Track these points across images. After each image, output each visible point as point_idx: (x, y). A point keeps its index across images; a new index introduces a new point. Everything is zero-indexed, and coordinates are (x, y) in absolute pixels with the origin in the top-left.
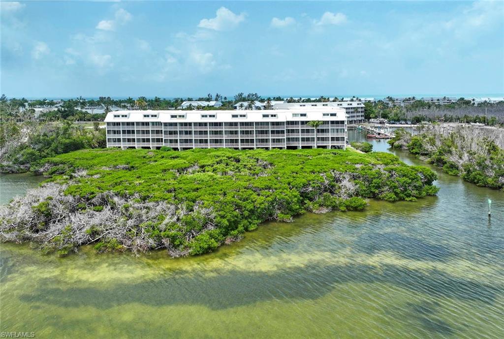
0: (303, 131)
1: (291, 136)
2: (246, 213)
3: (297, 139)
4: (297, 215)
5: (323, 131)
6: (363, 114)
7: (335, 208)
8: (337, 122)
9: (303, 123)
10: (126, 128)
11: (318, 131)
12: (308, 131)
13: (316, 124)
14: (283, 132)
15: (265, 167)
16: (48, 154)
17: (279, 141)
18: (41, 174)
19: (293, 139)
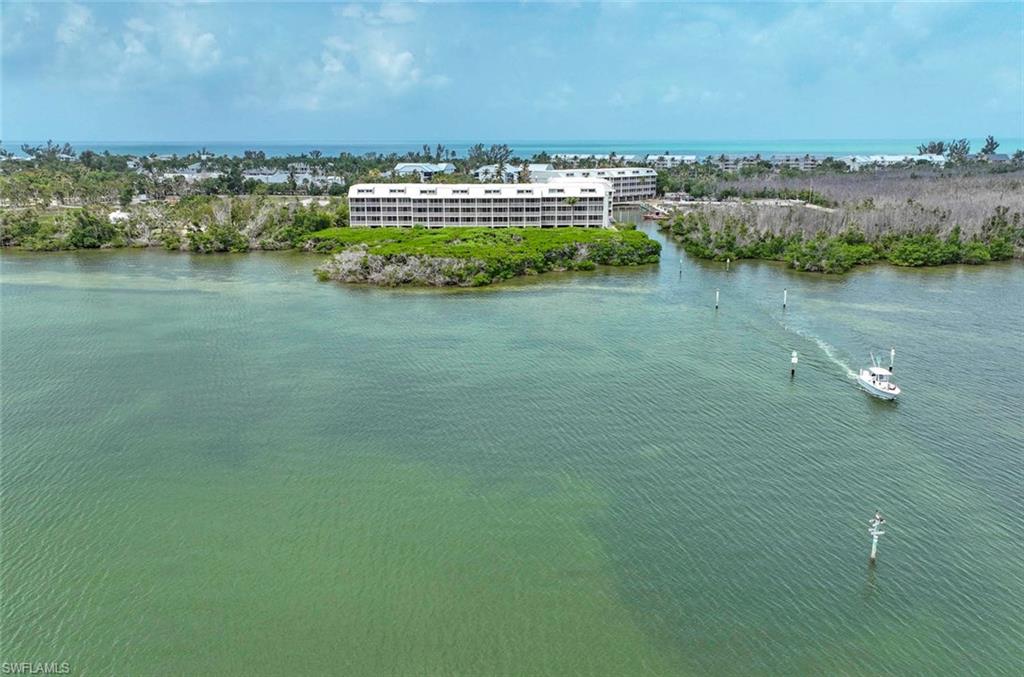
0: (559, 208)
1: (547, 214)
2: (505, 267)
3: (553, 218)
4: (541, 272)
5: (580, 209)
6: (654, 186)
7: (570, 268)
8: (596, 199)
9: (560, 199)
10: (372, 205)
11: (576, 209)
12: (564, 209)
13: (572, 201)
14: (538, 209)
15: (519, 240)
16: (302, 232)
17: (533, 219)
18: (307, 250)
19: (549, 218)
